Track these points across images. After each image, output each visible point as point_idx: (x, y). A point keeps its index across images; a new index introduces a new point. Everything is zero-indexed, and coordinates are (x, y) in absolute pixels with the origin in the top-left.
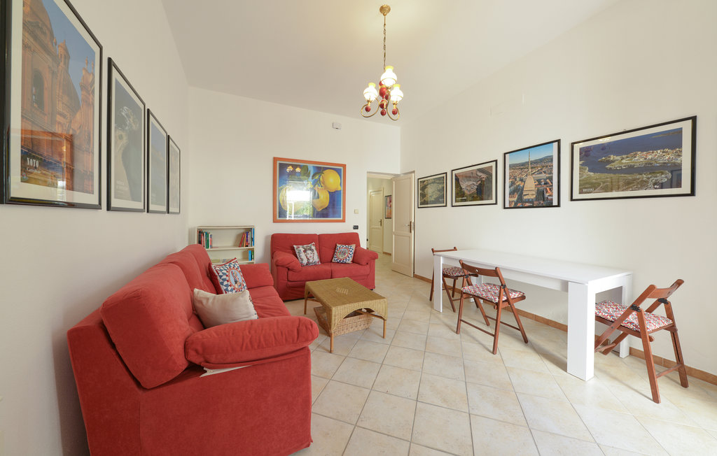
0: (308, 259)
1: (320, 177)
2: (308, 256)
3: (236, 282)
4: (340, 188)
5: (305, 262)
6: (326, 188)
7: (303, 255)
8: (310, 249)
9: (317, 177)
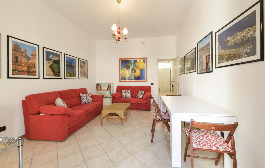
0: (126, 95)
1: (136, 64)
2: (126, 94)
3: (87, 99)
4: (145, 68)
5: (124, 96)
6: (138, 68)
7: (124, 94)
8: (128, 92)
9: (135, 64)
